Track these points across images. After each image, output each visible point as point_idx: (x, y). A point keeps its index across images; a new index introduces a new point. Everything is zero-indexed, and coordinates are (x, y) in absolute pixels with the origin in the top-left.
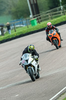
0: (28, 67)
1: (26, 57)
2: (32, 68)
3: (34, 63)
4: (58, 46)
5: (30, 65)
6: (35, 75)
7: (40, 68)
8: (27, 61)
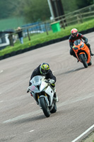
0: (39, 96)
1: (37, 80)
2: (46, 97)
3: (49, 90)
4: (87, 63)
5: (43, 93)
6: (50, 107)
7: (57, 98)
8: (38, 87)
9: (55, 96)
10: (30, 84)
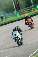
0: (16, 38)
1: (15, 33)
3: (20, 36)
6: (20, 43)
7: (23, 39)
8: (16, 35)
9: (22, 38)
10: (13, 34)
